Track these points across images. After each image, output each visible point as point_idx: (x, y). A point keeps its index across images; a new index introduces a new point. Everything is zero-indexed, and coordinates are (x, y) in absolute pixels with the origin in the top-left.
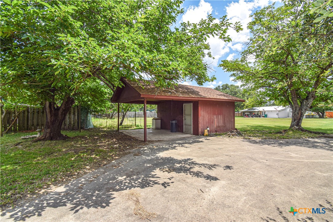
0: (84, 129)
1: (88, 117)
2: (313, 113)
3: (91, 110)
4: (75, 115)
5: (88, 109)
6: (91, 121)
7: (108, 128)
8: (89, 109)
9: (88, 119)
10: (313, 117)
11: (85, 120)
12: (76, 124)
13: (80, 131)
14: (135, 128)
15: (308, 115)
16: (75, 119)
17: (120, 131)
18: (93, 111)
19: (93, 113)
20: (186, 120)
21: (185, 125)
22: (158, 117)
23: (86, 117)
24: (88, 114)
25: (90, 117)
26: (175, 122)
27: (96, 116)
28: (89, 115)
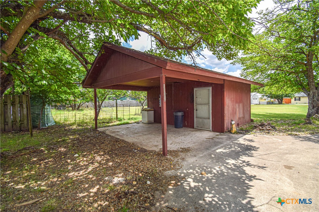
0: (39, 129)
1: (46, 110)
2: (272, 100)
3: (49, 100)
4: (22, 107)
5: (44, 98)
6: (50, 115)
7: (79, 125)
8: (46, 98)
9: (46, 113)
10: (272, 103)
11: (41, 115)
12: (25, 121)
13: (32, 135)
14: (118, 123)
15: (269, 102)
16: (23, 114)
17: (98, 129)
18: (52, 101)
19: (53, 104)
20: (198, 111)
21: (197, 117)
22: (148, 107)
23: (42, 110)
24: (45, 105)
25: (48, 110)
26: (182, 114)
27: (58, 108)
28: (46, 107)
